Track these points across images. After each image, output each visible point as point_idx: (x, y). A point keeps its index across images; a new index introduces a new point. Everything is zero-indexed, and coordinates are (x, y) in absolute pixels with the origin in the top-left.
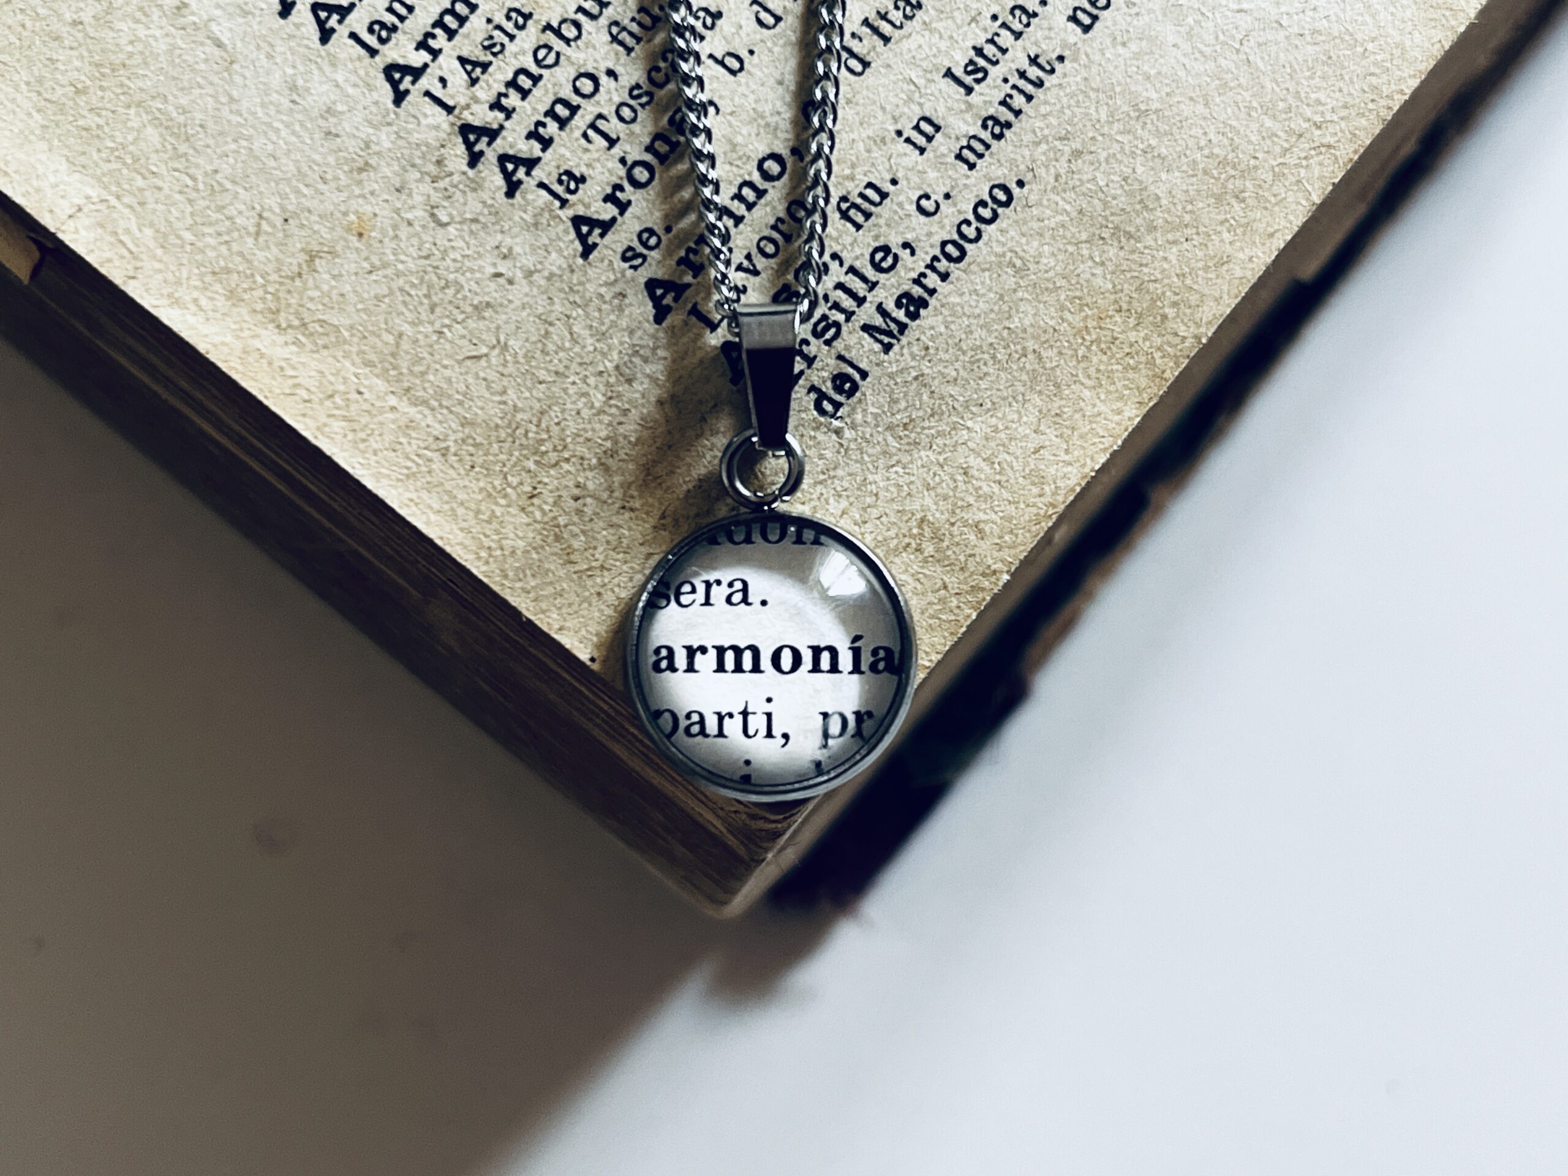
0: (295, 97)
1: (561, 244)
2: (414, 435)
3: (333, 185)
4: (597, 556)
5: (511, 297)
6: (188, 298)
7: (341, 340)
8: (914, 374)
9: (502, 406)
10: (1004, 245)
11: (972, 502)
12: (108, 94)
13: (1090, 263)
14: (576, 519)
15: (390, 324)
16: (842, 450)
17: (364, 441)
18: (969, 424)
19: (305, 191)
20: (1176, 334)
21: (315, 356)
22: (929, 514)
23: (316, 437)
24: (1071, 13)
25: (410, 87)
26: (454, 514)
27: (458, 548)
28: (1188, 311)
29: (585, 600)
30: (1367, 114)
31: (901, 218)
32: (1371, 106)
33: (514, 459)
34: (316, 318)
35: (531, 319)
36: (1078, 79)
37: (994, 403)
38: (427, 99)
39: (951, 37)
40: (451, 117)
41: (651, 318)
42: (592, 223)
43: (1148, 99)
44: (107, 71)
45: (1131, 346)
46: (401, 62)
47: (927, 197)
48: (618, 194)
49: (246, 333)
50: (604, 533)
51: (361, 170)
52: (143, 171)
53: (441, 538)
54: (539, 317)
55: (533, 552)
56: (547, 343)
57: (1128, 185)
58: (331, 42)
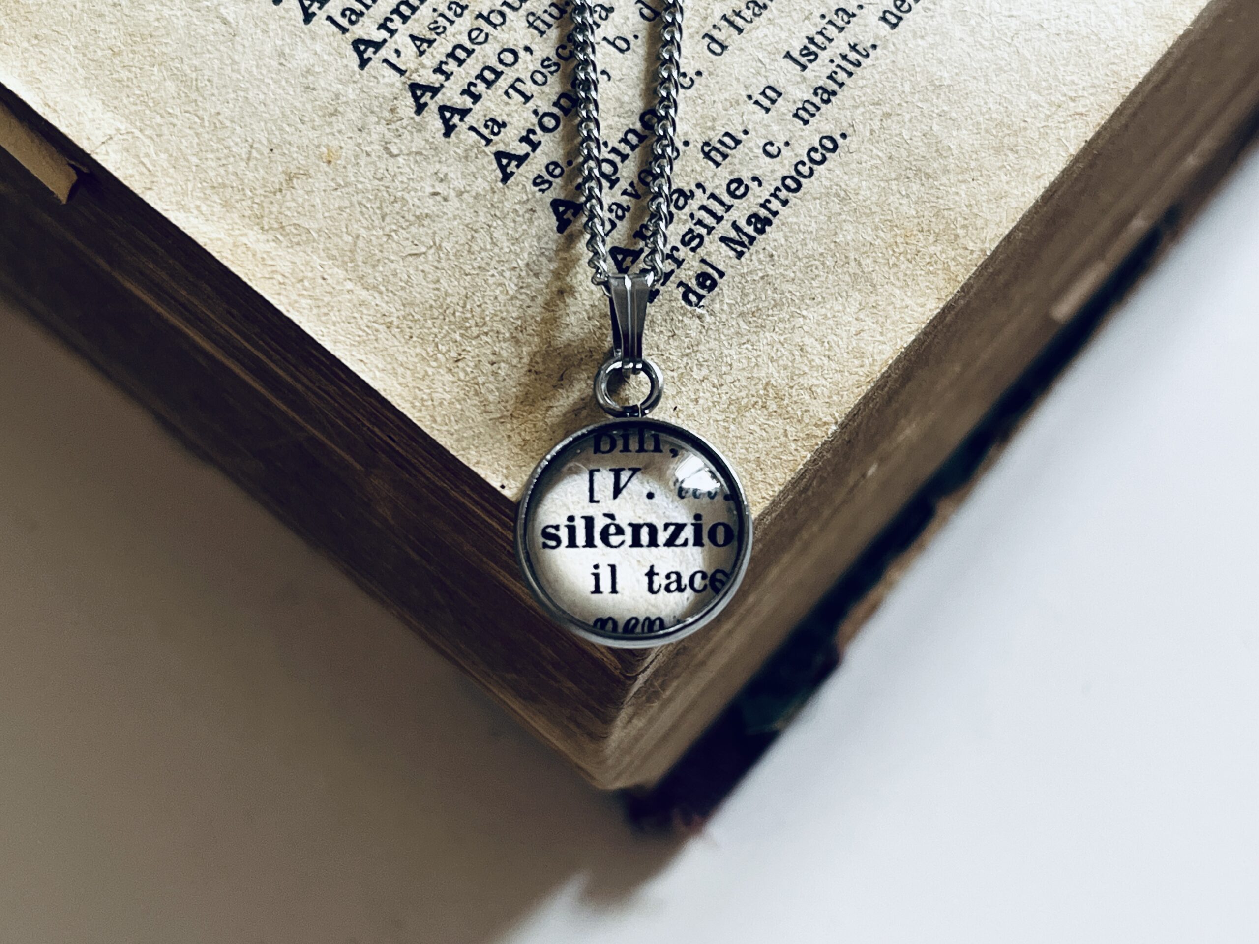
0: (283, 61)
1: (486, 172)
3: (310, 125)
4: (508, 407)
5: (445, 210)
6: (192, 205)
7: (311, 238)
8: (761, 274)
9: (436, 292)
10: (831, 180)
11: (807, 371)
12: (138, 55)
13: (898, 196)
14: (492, 379)
15: (350, 228)
16: (704, 331)
17: (326, 314)
18: (804, 313)
19: (287, 129)
20: (967, 249)
21: (290, 250)
22: (772, 379)
23: (288, 311)
24: (881, 15)
25: (372, 56)
26: (395, 373)
27: (397, 398)
28: (975, 232)
29: (498, 440)
30: (1110, 91)
31: (751, 159)
32: (1112, 86)
33: (444, 332)
34: (291, 223)
35: (461, 227)
36: (888, 61)
37: (823, 298)
38: (385, 65)
39: (790, 30)
40: (403, 77)
41: (555, 229)
42: (510, 157)
43: (942, 77)
44: (138, 39)
45: (931, 257)
46: (366, 38)
47: (772, 144)
48: (531, 136)
49: (237, 232)
50: (514, 390)
51: (332, 115)
52: (162, 111)
53: (385, 390)
54: (467, 226)
55: (457, 403)
56: (473, 245)
57: (927, 138)
58: (312, 23)
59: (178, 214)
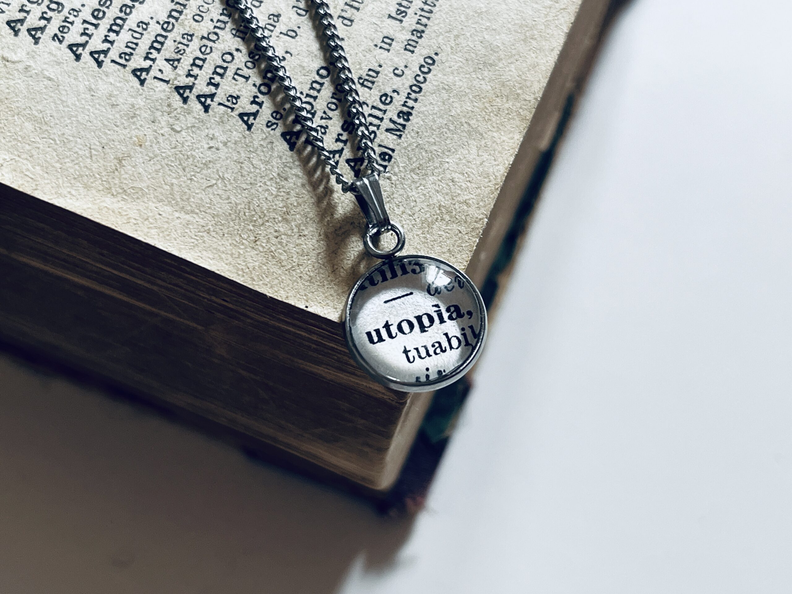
0: (93, 93)
1: (237, 127)
3: (122, 127)
4: (294, 260)
5: (220, 156)
6: (65, 192)
7: (144, 193)
8: (415, 145)
9: (230, 205)
10: (437, 80)
11: (460, 193)
13: (478, 80)
14: (279, 246)
15: (166, 181)
16: (393, 186)
17: (168, 235)
18: (447, 160)
19: (109, 132)
20: (525, 100)
21: (134, 203)
22: (442, 203)
23: (145, 239)
25: (146, 77)
26: (221, 259)
27: (227, 272)
28: (527, 89)
29: (295, 281)
31: (388, 81)
33: (242, 226)
34: (130, 187)
35: (232, 163)
37: (455, 149)
38: (155, 80)
40: (169, 85)
41: (288, 149)
42: (248, 115)
43: (480, 7)
46: (139, 67)
47: (397, 69)
48: (257, 100)
49: (98, 201)
50: (294, 249)
51: (132, 117)
52: (28, 142)
54: (236, 161)
55: (263, 266)
56: (243, 172)
57: (484, 44)
58: (103, 66)
59: (58, 200)
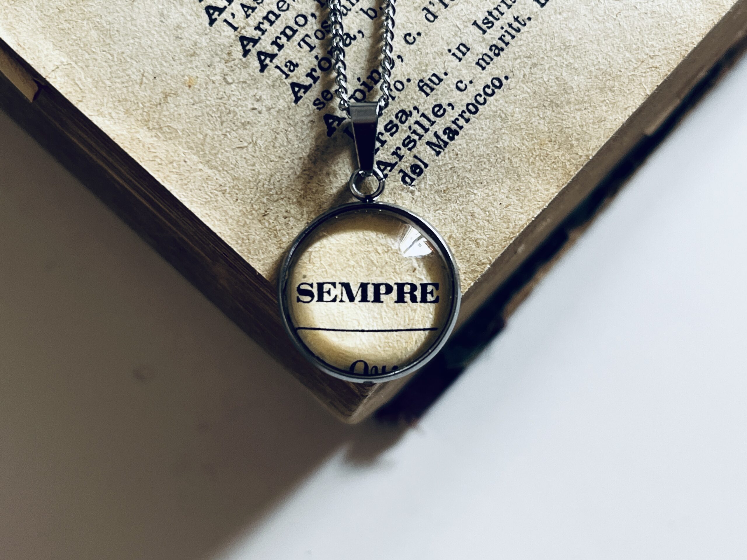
0: (163, 19)
1: (285, 96)
2: (210, 183)
3: (178, 62)
5: (259, 120)
6: (106, 112)
7: (178, 136)
8: (450, 166)
9: (253, 172)
10: (496, 106)
11: (474, 229)
12: (74, 13)
13: (538, 118)
14: (284, 227)
15: (202, 130)
16: (414, 201)
17: (186, 184)
18: (475, 192)
19: (165, 64)
20: (577, 154)
21: (165, 143)
22: (453, 234)
23: (163, 182)
25: (217, 17)
26: (227, 222)
27: (227, 238)
28: (583, 143)
30: (675, 53)
31: (448, 92)
32: (677, 49)
33: (257, 197)
34: (166, 125)
35: (269, 131)
36: (537, 29)
37: (487, 183)
38: (225, 23)
39: (477, 6)
40: (236, 32)
41: (326, 133)
42: (300, 86)
43: (570, 40)
44: (74, 3)
45: (555, 158)
46: (214, 5)
47: (461, 82)
48: (314, 73)
49: (133, 130)
51: (192, 56)
52: (89, 51)
53: (220, 233)
54: (272, 130)
55: (263, 242)
56: (276, 142)
57: (558, 81)
59: (97, 118)
